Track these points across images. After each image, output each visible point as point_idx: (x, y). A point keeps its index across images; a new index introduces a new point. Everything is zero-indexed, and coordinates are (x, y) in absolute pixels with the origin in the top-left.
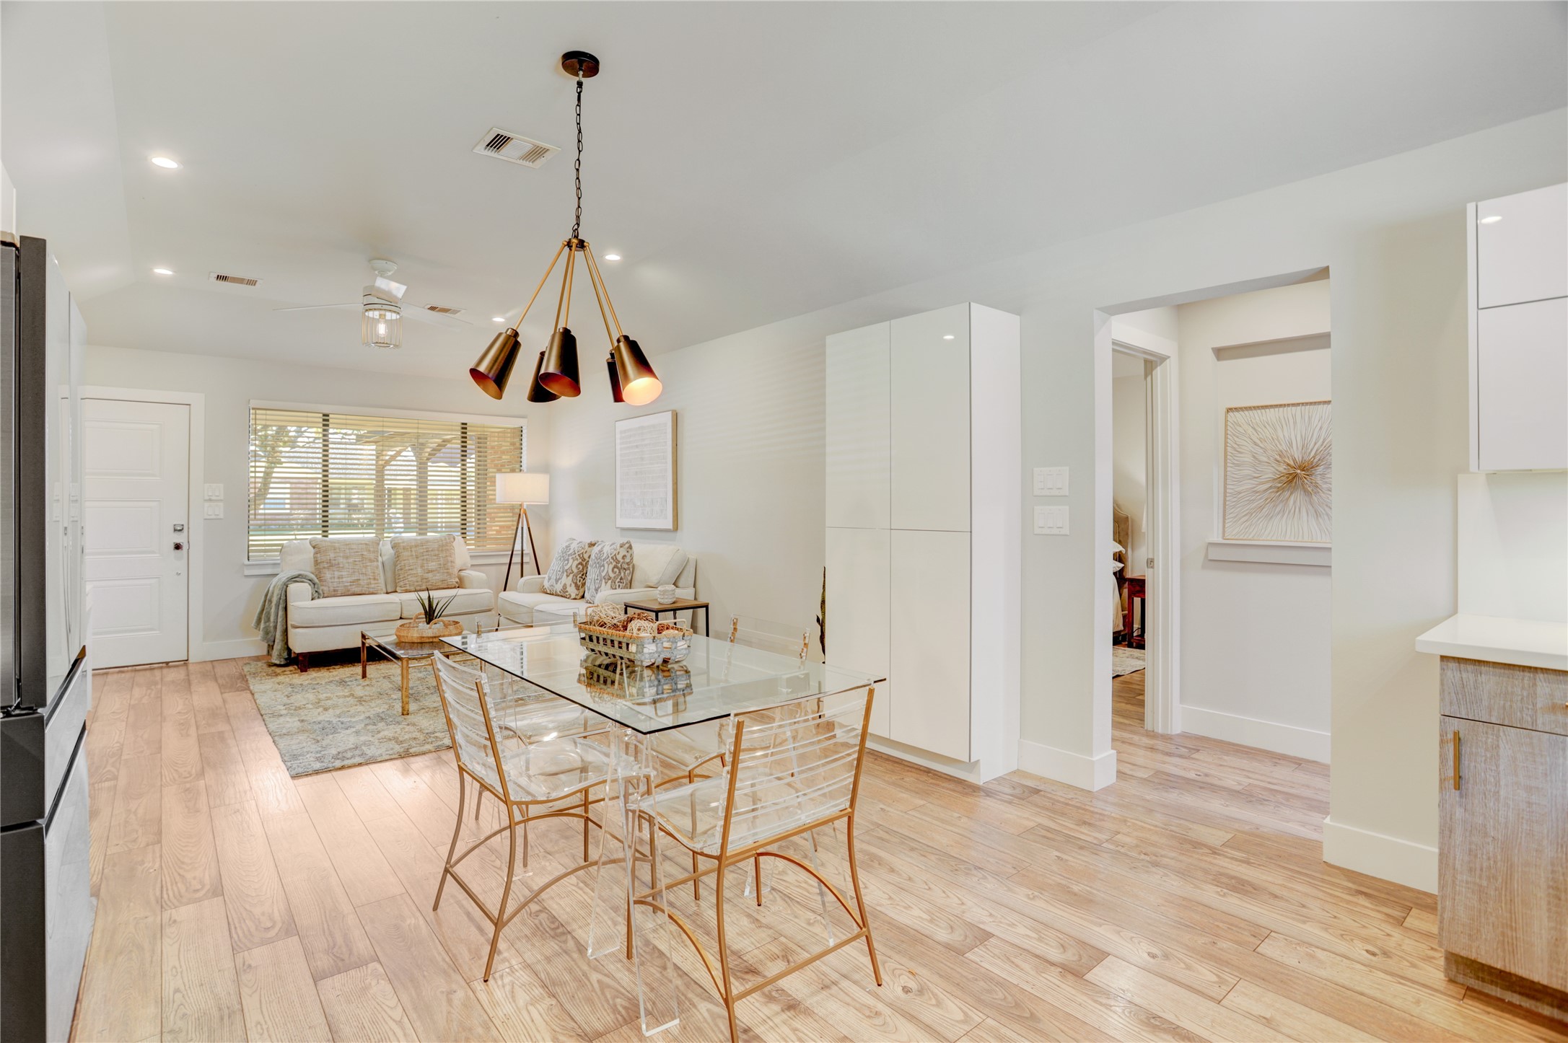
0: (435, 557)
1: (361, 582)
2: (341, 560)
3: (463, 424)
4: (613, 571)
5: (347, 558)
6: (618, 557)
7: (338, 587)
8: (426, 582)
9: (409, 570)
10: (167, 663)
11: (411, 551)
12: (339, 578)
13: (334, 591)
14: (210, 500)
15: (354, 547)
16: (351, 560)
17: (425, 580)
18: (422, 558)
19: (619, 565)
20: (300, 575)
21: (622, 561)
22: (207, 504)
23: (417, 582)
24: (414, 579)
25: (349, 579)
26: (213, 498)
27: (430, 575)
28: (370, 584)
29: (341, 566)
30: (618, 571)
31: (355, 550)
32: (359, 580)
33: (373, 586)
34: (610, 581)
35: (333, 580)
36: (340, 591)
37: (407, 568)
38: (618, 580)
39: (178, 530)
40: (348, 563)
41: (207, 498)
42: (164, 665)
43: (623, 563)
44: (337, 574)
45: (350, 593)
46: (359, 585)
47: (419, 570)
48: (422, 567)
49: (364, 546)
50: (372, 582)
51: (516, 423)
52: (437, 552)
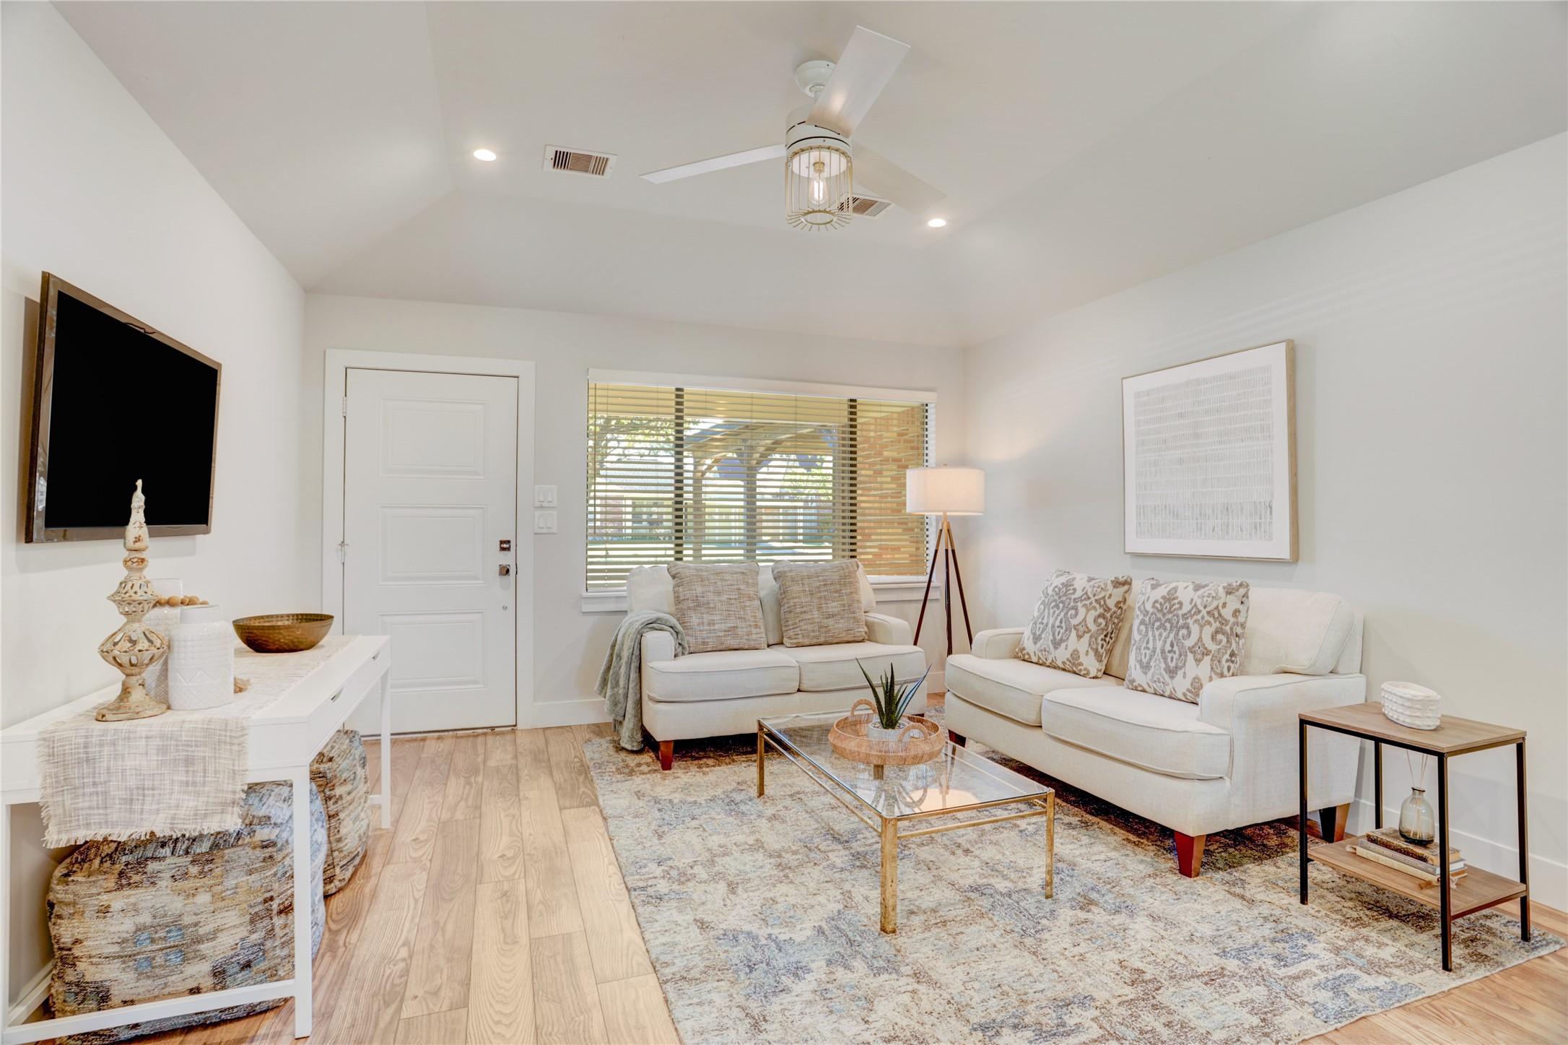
0: (837, 595)
1: (739, 631)
2: (711, 596)
3: (851, 400)
4: (1213, 638)
5: (719, 593)
6: (1223, 612)
7: (708, 638)
8: (826, 632)
9: (802, 613)
10: (493, 728)
11: (803, 584)
12: (709, 624)
13: (704, 643)
14: (542, 507)
15: (727, 577)
16: (724, 597)
17: (824, 630)
18: (819, 595)
19: (1227, 628)
20: (658, 619)
21: (1232, 620)
22: (537, 513)
23: (813, 631)
24: (809, 627)
25: (723, 627)
26: (545, 504)
27: (831, 622)
28: (749, 634)
29: (712, 605)
30: (1225, 640)
31: (729, 582)
32: (737, 627)
33: (754, 637)
34: (1207, 659)
35: (701, 628)
36: (712, 643)
37: (798, 610)
38: (1227, 656)
39: (505, 546)
40: (721, 601)
41: (537, 504)
42: (489, 731)
43: (1234, 624)
44: (707, 618)
45: (723, 647)
46: (735, 636)
47: (816, 614)
48: (819, 608)
49: (740, 576)
50: (754, 630)
51: (917, 398)
52: (838, 587)
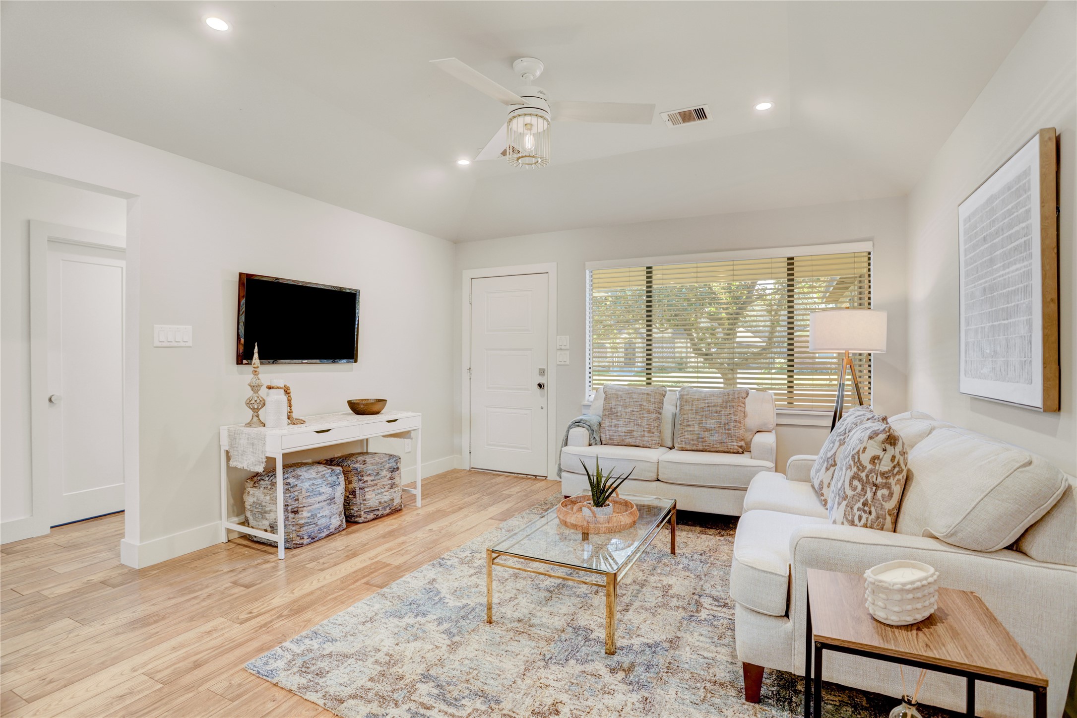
0: (716, 415)
1: (635, 434)
2: (620, 408)
4: (851, 484)
5: (626, 407)
6: (862, 457)
7: (614, 436)
8: (702, 442)
9: (687, 426)
10: (536, 476)
11: (692, 405)
12: (615, 427)
13: (611, 439)
14: (561, 349)
15: (635, 396)
16: (629, 410)
17: (701, 440)
18: (702, 413)
19: (863, 475)
20: (581, 420)
21: (869, 467)
22: (559, 352)
23: (693, 440)
24: (690, 437)
25: (624, 429)
26: (563, 347)
27: (707, 435)
28: (643, 436)
29: (619, 414)
30: (860, 487)
31: (635, 400)
32: (634, 431)
33: (646, 439)
34: (845, 503)
35: (610, 429)
36: (616, 440)
37: (685, 423)
38: (859, 505)
39: (542, 372)
40: (626, 412)
41: (558, 348)
42: (534, 477)
43: (871, 471)
44: (614, 422)
45: (625, 443)
46: (632, 437)
47: (696, 427)
48: (700, 424)
49: (645, 396)
50: (646, 434)
52: (719, 409)
